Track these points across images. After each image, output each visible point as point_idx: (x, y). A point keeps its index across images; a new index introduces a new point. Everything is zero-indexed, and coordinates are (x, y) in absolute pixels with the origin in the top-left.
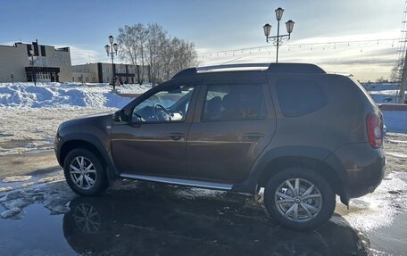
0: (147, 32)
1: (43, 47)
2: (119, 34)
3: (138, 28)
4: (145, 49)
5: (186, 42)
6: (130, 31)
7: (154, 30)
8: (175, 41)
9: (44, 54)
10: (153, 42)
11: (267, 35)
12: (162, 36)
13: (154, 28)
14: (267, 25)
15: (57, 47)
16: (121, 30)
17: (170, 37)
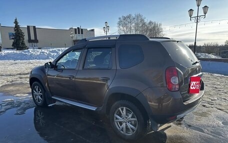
0: (134, 19)
1: (82, 30)
2: (119, 20)
3: (129, 17)
4: (133, 28)
5: (156, 23)
6: (125, 18)
7: (138, 17)
8: (150, 23)
9: (82, 33)
10: (137, 24)
11: (190, 16)
12: (142, 20)
13: (138, 16)
14: (191, 10)
15: (88, 29)
16: (120, 19)
17: (147, 21)
